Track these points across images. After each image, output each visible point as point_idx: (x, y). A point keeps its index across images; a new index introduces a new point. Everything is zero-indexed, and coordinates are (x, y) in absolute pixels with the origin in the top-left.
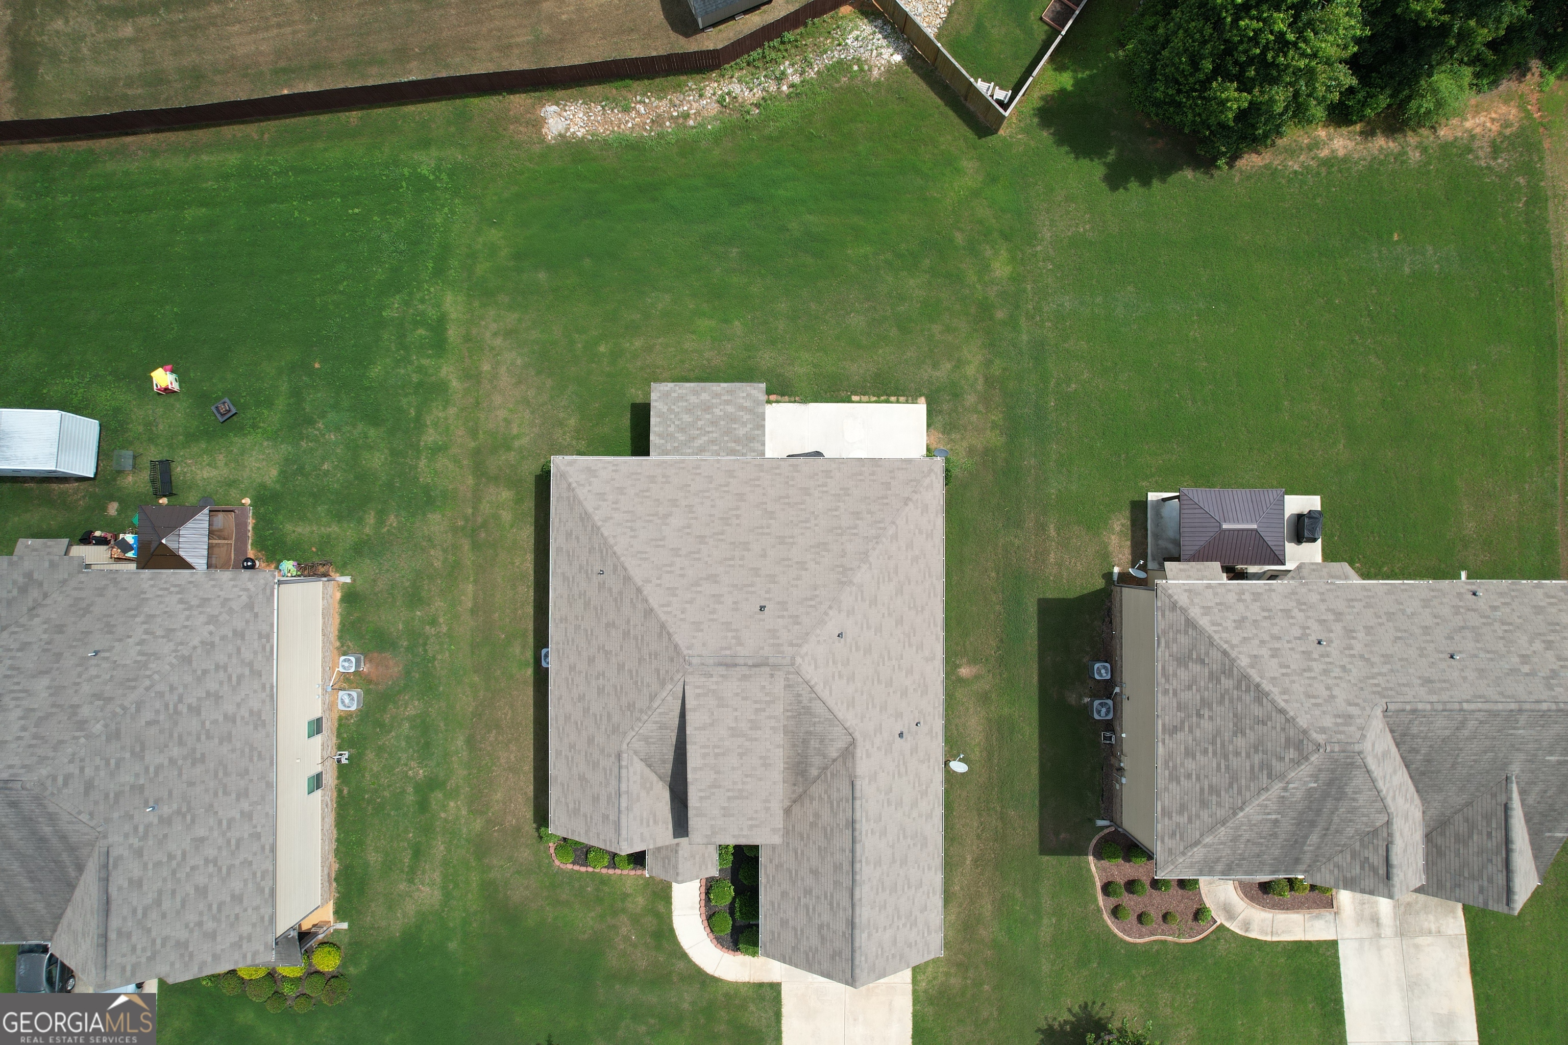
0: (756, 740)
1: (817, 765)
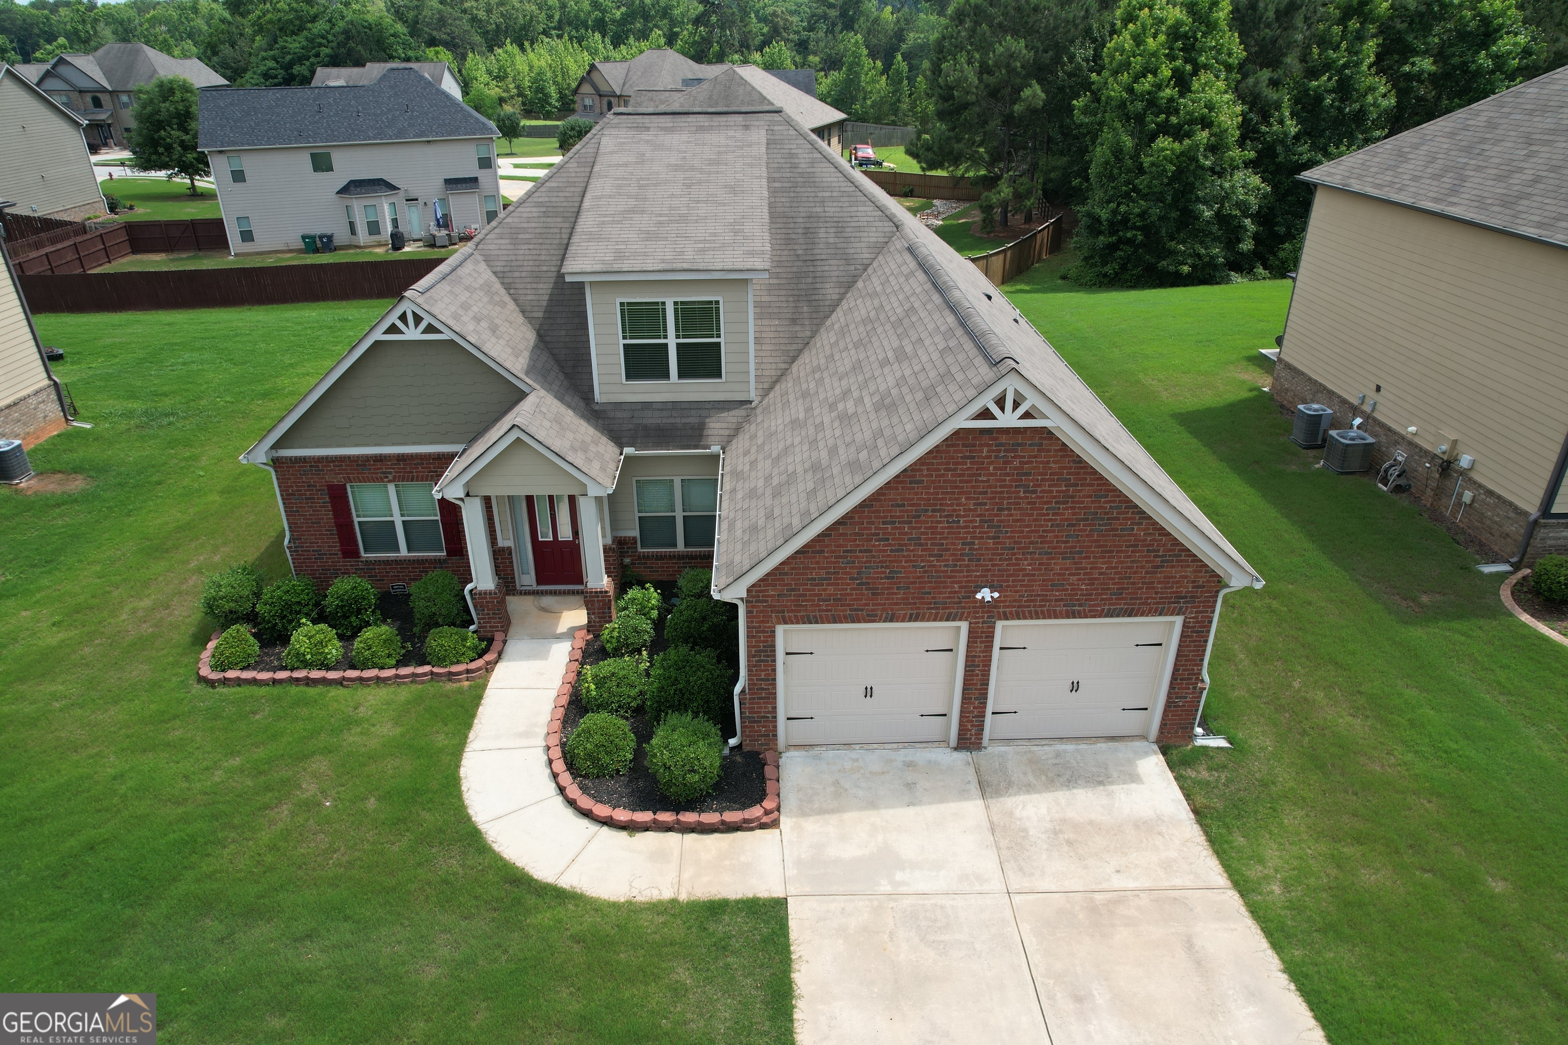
1: (834, 279)
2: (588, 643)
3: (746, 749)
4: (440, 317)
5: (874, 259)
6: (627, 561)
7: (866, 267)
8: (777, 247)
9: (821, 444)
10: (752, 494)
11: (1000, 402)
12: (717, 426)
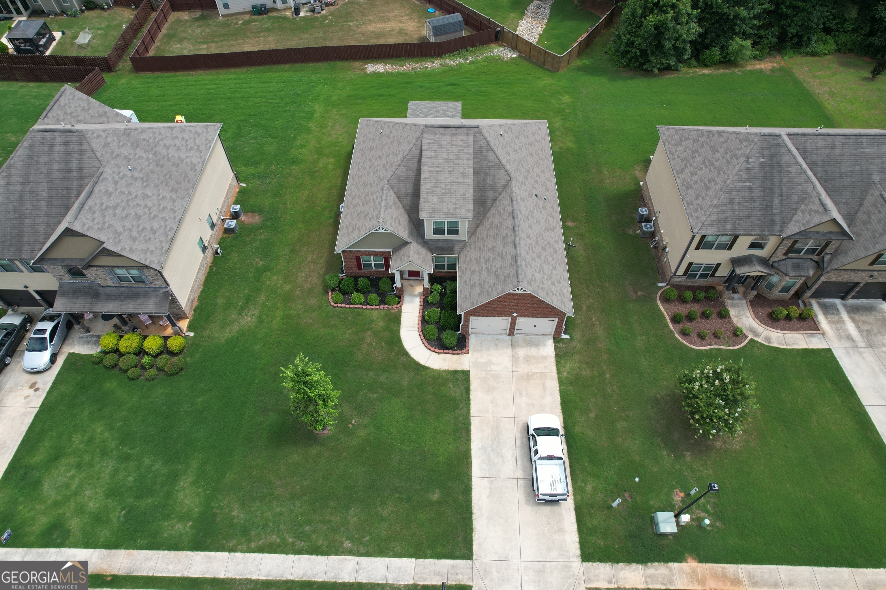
0: (458, 164)
1: (491, 198)
2: (424, 299)
3: (462, 335)
4: (389, 226)
5: (502, 191)
7: (500, 194)
9: (482, 277)
10: (465, 282)
11: (518, 289)
12: (457, 248)
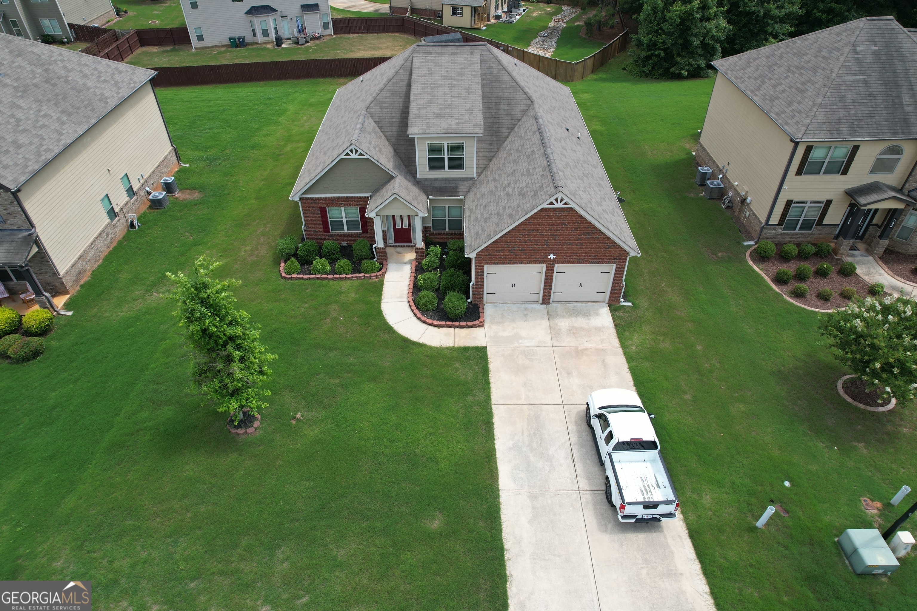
1: (506, 126)
2: (416, 266)
3: (473, 303)
4: (364, 150)
5: (522, 117)
6: (428, 235)
7: (519, 121)
8: (485, 111)
9: (500, 204)
10: (476, 219)
11: (556, 200)
12: (462, 188)
